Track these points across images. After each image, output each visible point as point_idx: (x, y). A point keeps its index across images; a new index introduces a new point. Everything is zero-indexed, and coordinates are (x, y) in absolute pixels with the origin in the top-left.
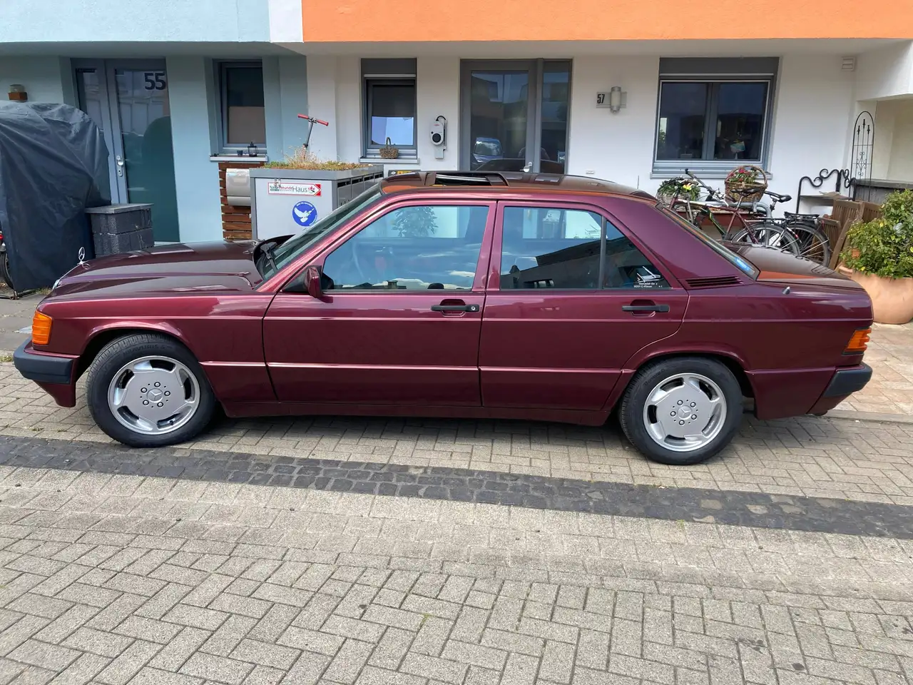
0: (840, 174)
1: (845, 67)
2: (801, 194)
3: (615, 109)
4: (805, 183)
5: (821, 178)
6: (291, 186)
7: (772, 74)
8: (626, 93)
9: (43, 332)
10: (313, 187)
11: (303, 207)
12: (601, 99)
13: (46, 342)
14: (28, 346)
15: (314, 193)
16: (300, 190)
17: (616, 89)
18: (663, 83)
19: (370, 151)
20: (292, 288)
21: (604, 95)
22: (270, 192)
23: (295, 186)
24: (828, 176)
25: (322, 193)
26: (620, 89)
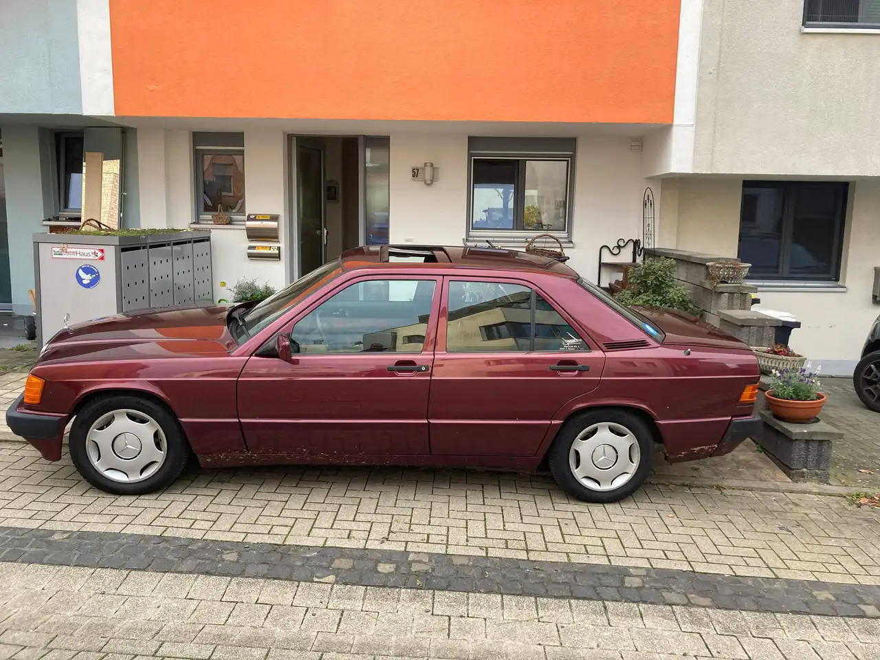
0: (636, 243)
1: (633, 148)
2: (602, 262)
3: (429, 182)
4: (605, 251)
5: (619, 247)
6: (75, 250)
7: (571, 153)
8: (438, 168)
9: (36, 393)
10: (97, 251)
11: (88, 270)
12: (415, 173)
13: (38, 402)
14: (18, 407)
15: (97, 258)
16: (84, 254)
17: (429, 164)
18: (474, 159)
19: (202, 217)
20: (267, 353)
21: (418, 170)
22: (54, 256)
23: (78, 250)
24: (626, 245)
25: (105, 258)
26: (432, 164)
